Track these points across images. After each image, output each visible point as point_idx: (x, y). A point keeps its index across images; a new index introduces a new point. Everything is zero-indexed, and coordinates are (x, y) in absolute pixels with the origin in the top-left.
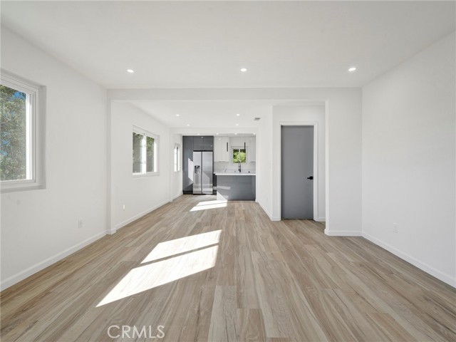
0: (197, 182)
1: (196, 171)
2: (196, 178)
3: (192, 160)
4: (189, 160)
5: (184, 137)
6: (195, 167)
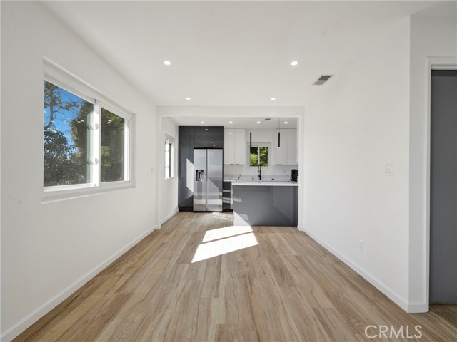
0: (199, 192)
1: (197, 178)
2: (199, 189)
3: (192, 162)
4: (188, 161)
5: (179, 127)
6: (197, 171)
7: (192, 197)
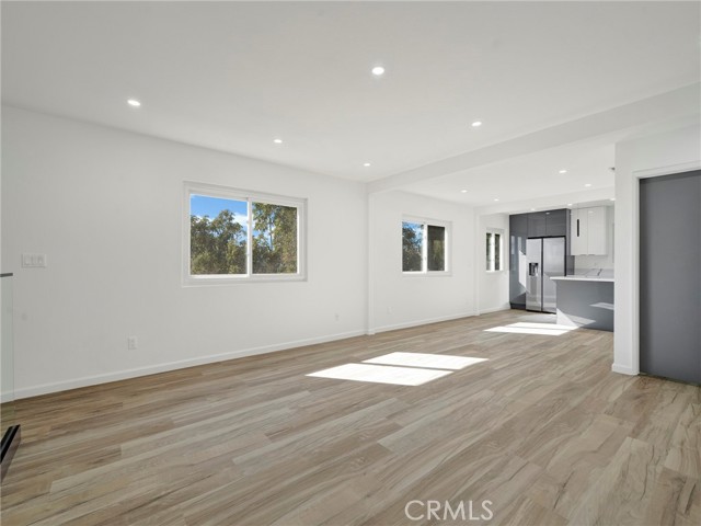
0: (534, 291)
1: (531, 272)
2: (533, 284)
3: (525, 254)
4: (520, 252)
5: (511, 216)
6: (530, 264)
7: (525, 294)
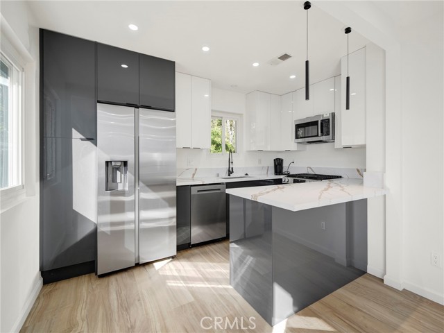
1: (109, 183)
3: (93, 139)
4: (76, 135)
6: (107, 163)
7: (94, 234)
